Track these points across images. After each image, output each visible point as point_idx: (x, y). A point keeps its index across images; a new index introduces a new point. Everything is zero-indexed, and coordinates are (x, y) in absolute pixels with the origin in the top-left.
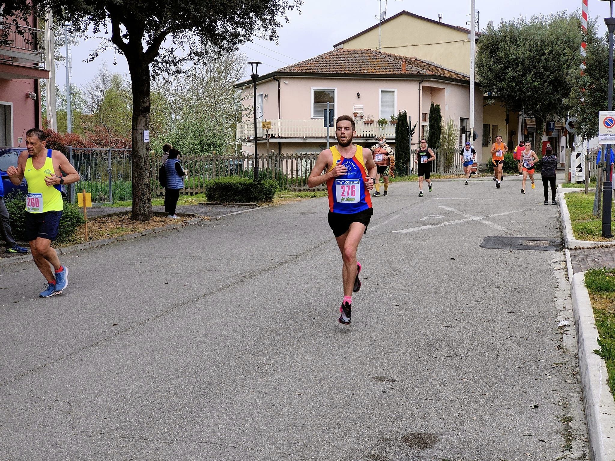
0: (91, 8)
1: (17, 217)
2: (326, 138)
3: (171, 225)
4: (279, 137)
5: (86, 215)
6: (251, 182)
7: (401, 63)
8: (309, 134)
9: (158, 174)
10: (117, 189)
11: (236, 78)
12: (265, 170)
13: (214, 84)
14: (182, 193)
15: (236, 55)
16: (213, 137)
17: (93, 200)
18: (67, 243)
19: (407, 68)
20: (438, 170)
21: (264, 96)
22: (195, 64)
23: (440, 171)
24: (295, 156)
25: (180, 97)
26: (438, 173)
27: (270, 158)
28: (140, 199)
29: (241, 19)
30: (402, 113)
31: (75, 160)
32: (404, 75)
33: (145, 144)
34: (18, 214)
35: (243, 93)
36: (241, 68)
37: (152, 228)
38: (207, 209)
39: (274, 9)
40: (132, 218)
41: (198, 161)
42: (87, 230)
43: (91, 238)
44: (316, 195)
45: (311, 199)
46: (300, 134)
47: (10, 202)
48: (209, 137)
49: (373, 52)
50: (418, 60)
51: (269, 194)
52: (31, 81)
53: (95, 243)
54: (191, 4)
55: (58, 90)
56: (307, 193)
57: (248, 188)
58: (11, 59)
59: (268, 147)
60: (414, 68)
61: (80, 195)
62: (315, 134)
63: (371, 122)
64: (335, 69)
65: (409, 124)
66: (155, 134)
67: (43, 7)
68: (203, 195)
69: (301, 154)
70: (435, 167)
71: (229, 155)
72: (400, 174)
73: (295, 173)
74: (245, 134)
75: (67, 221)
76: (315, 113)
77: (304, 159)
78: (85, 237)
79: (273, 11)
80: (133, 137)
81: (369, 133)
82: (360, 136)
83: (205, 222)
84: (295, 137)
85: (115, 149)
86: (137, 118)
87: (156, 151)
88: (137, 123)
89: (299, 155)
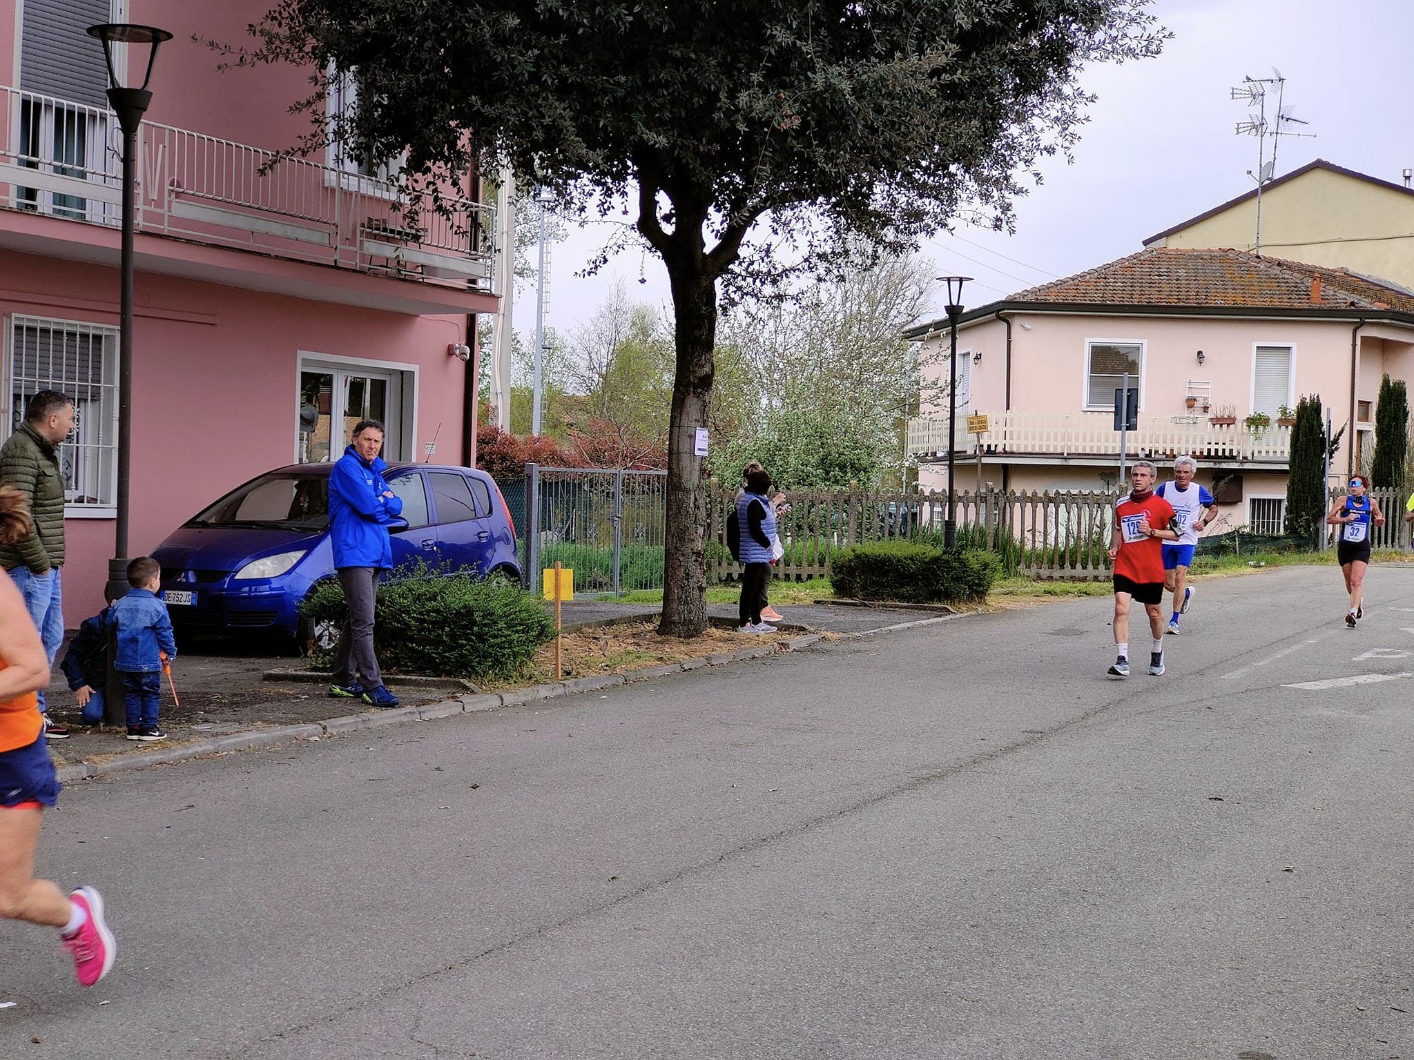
0: (597, 156)
1: (412, 617)
2: (1117, 456)
3: (749, 650)
4: (1006, 452)
5: (560, 619)
6: (937, 554)
7: (1309, 282)
8: (1077, 447)
9: (725, 530)
10: (631, 562)
11: (909, 315)
12: (972, 527)
13: (859, 329)
14: (776, 576)
15: (913, 263)
16: (853, 450)
17: (578, 587)
18: (515, 682)
19: (1322, 293)
20: (1397, 540)
21: (972, 356)
22: (820, 280)
23: (1402, 542)
24: (1041, 498)
25: (781, 356)
26: (1397, 547)
27: (984, 499)
28: (682, 588)
29: (929, 178)
30: (1308, 401)
31: (544, 496)
32: (1317, 310)
33: (698, 460)
34: (415, 612)
35: (925, 349)
36: (921, 293)
37: (704, 654)
38: (832, 615)
39: (1006, 153)
40: (661, 631)
41: (816, 502)
42: (560, 655)
43: (568, 673)
44: (1090, 590)
45: (1078, 599)
46: (1055, 447)
47: (400, 584)
48: (844, 448)
49: (1242, 256)
50: (1353, 276)
51: (979, 585)
52: (461, 320)
53: (576, 684)
54: (818, 146)
55: (518, 342)
56: (1068, 586)
57: (930, 568)
58: (420, 270)
59: (979, 473)
60: (1342, 294)
61: (548, 573)
62: (1091, 447)
63: (1230, 421)
64: (1145, 296)
65: (1325, 428)
66: (722, 440)
67: (493, 154)
68: (826, 582)
69: (1057, 493)
70: (1390, 531)
71: (888, 491)
72: (1298, 546)
73: (1040, 538)
74: (926, 445)
75: (517, 632)
76: (1093, 399)
77: (1062, 506)
78: (556, 670)
79: (1005, 158)
80: (670, 445)
81: (1224, 447)
82: (1201, 453)
83: (827, 646)
84: (1044, 454)
85: (630, 472)
86: (683, 400)
87: (721, 477)
88: (681, 413)
89: (1052, 495)
